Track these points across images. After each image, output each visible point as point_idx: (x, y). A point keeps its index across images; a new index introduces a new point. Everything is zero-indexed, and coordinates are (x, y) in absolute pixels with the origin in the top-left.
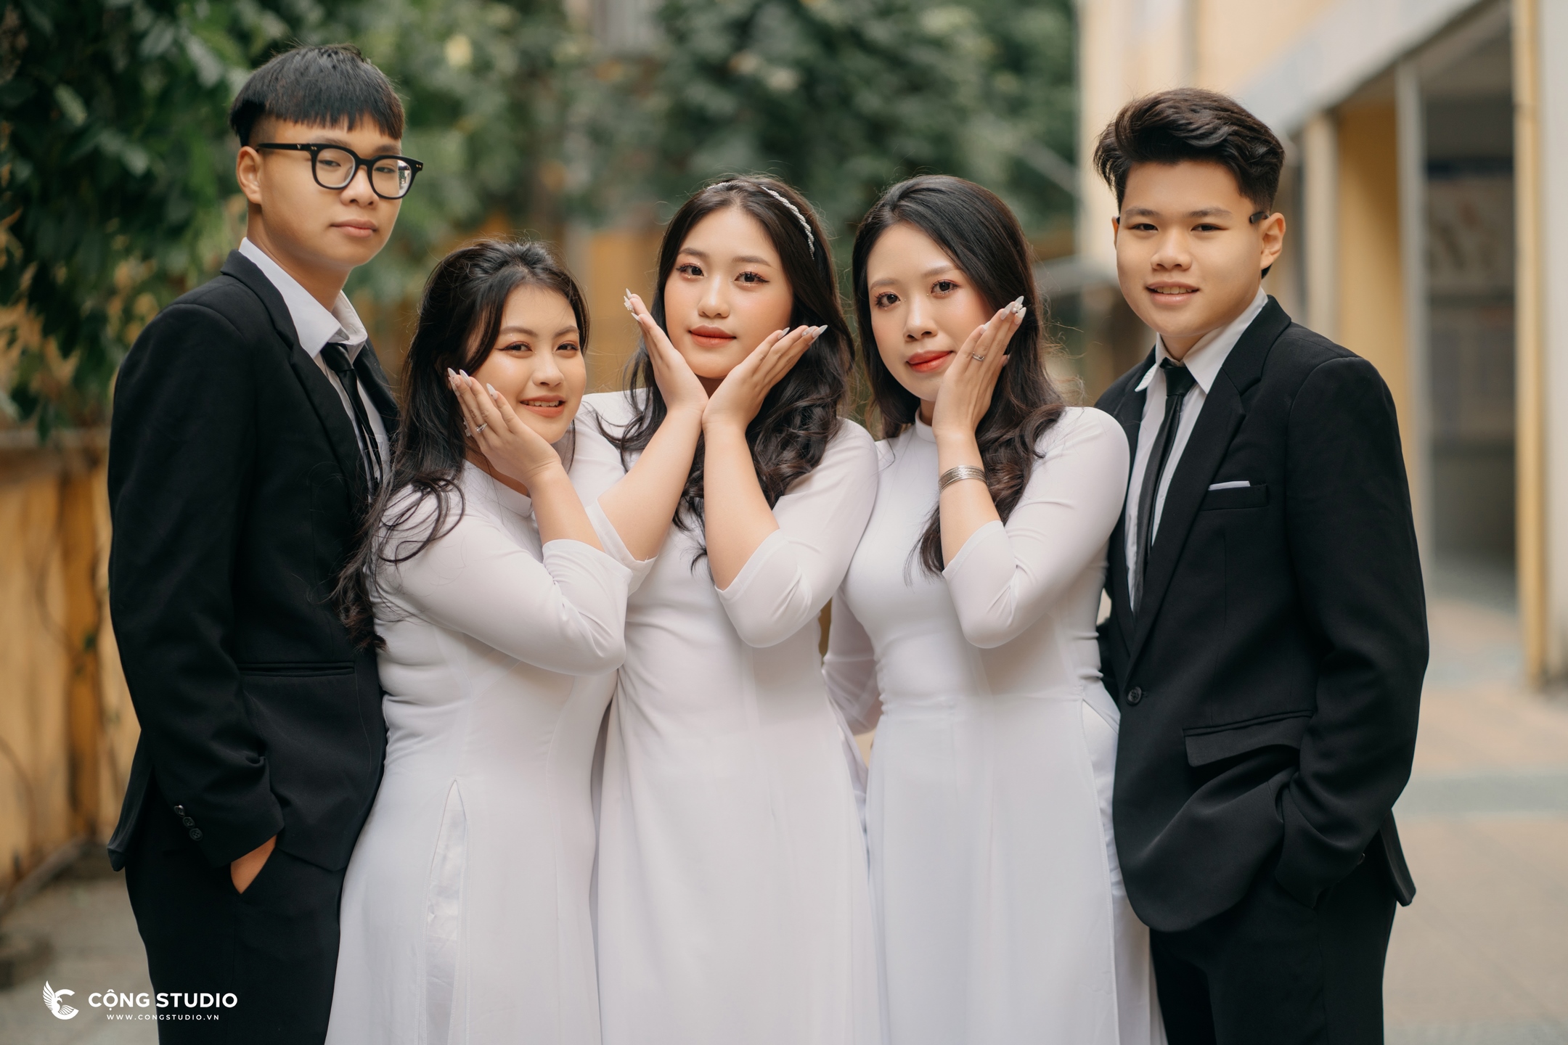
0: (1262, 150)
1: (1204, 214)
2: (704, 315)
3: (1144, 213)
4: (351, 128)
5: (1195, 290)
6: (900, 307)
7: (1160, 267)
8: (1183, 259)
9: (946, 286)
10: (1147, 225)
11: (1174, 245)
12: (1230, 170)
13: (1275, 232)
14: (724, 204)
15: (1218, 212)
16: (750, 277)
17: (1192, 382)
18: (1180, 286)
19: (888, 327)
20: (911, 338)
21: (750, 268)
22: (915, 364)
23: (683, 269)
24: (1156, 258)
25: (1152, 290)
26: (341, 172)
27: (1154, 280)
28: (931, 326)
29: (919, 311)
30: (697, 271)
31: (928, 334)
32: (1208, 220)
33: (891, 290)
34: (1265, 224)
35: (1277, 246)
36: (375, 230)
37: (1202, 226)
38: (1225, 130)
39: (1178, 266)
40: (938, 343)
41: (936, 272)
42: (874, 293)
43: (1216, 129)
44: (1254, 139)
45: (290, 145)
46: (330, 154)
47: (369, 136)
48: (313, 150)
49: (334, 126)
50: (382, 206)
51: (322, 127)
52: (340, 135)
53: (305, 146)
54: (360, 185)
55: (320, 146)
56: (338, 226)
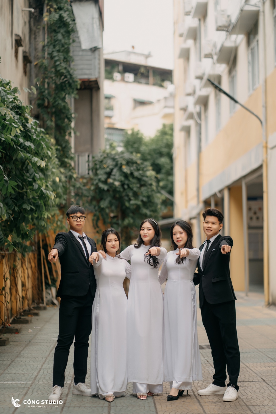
0: (221, 216)
1: (214, 222)
2: (144, 234)
3: (207, 221)
4: (77, 214)
5: (212, 230)
6: (176, 235)
7: (208, 227)
8: (211, 227)
9: (182, 233)
10: (207, 223)
11: (210, 225)
12: (218, 218)
13: (221, 226)
14: (146, 221)
15: (215, 222)
16: (149, 229)
17: (210, 242)
18: (210, 230)
19: (175, 237)
20: (177, 238)
21: (149, 228)
22: (178, 241)
23: (142, 229)
24: (208, 226)
25: (207, 230)
26: (77, 219)
27: (207, 229)
28: (180, 237)
29: (178, 235)
30: (143, 229)
31: (179, 238)
32: (214, 223)
33: (175, 233)
34: (221, 225)
35: (222, 227)
36: (81, 225)
37: (213, 223)
38: (218, 213)
39: (210, 227)
40: (180, 239)
41: (181, 231)
42: (173, 233)
43: (217, 213)
44: (221, 215)
45: (71, 217)
46: (75, 217)
47: (79, 215)
48: (72, 217)
49: (75, 214)
50: (81, 222)
51: (73, 214)
52: (76, 215)
53: (72, 216)
54: (79, 220)
55: (73, 216)
56: (77, 225)
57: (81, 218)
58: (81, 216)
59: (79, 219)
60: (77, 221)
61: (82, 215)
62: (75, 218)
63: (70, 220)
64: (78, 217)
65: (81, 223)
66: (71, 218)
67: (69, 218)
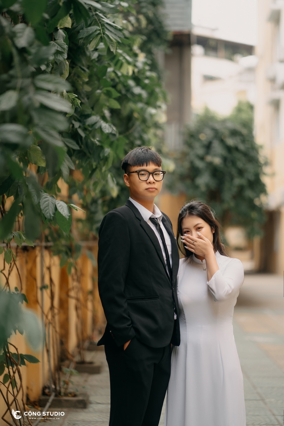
36: (156, 189)
45: (133, 172)
46: (143, 172)
47: (151, 167)
48: (138, 172)
49: (143, 165)
50: (157, 183)
51: (140, 166)
52: (144, 167)
53: (136, 172)
54: (151, 179)
55: (140, 171)
56: (147, 189)
57: (156, 174)
58: (156, 170)
59: (151, 176)
60: (148, 181)
61: (157, 167)
62: (143, 174)
63: (132, 178)
64: (150, 173)
65: (156, 185)
66: (135, 175)
67: (130, 173)
